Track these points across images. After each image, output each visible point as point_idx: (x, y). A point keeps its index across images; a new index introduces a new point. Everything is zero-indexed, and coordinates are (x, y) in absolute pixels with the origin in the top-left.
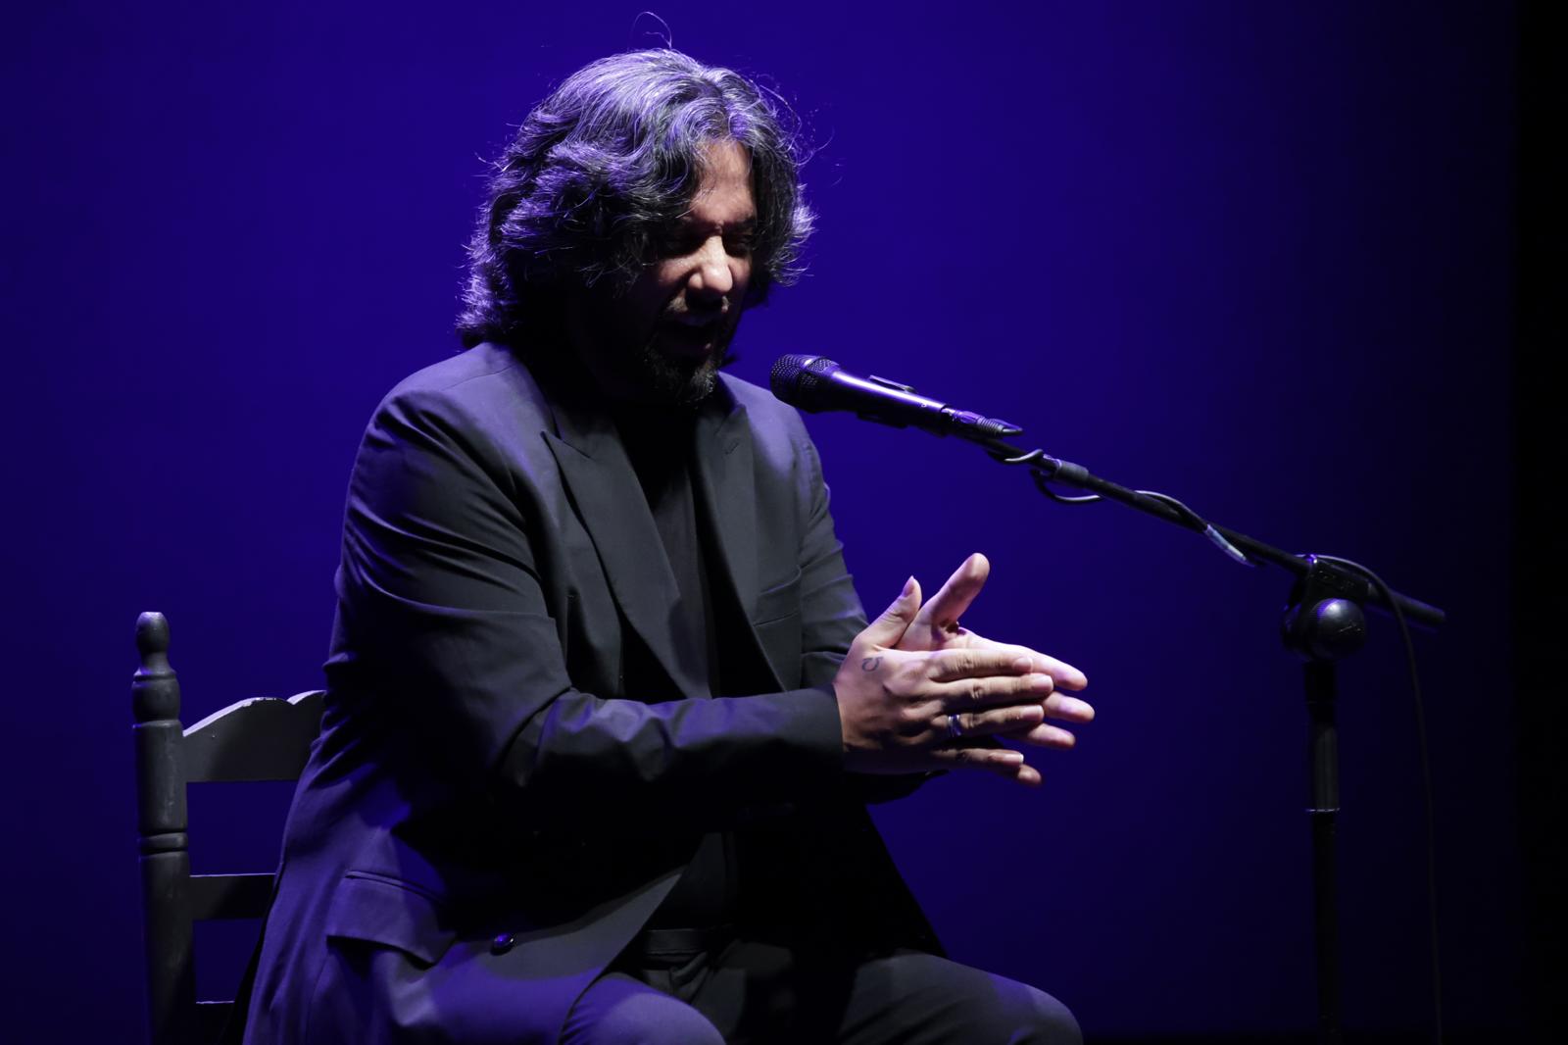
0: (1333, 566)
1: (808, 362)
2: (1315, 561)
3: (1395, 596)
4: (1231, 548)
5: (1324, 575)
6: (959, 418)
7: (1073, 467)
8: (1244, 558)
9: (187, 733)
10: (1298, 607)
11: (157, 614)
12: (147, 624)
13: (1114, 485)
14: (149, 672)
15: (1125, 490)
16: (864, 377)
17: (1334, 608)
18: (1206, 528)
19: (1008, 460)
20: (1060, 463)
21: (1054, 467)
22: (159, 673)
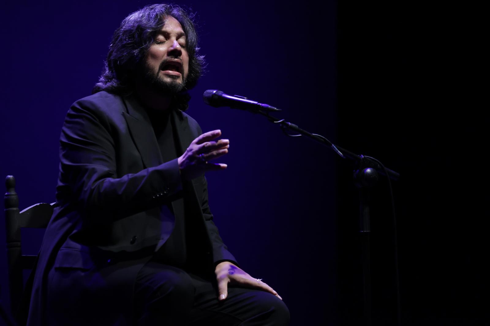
0: (368, 159)
1: (215, 92)
2: (363, 157)
4: (339, 151)
5: (365, 161)
6: (263, 106)
8: (343, 155)
9: (20, 213)
10: (358, 171)
11: (12, 176)
12: (9, 179)
13: (306, 132)
14: (10, 193)
15: (309, 133)
16: (233, 96)
17: (369, 170)
18: (332, 145)
19: (275, 122)
20: (290, 124)
21: (288, 125)
22: (13, 194)
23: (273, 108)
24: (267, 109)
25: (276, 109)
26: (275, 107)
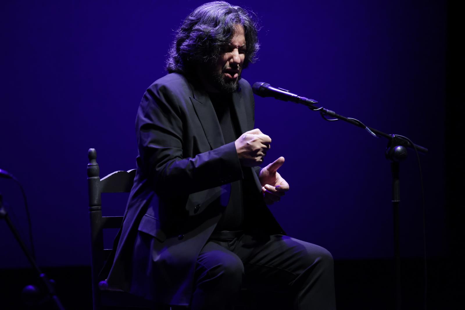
0: (399, 137)
1: (262, 84)
2: (394, 136)
3: (415, 145)
4: (372, 133)
5: (396, 140)
6: (301, 99)
7: (331, 112)
8: (376, 135)
9: (101, 180)
10: (390, 148)
11: (93, 149)
12: (91, 152)
13: (342, 116)
14: (91, 164)
15: (345, 118)
16: (277, 88)
17: (399, 148)
18: (366, 128)
19: (314, 110)
20: (328, 110)
22: (94, 164)
25: (312, 101)
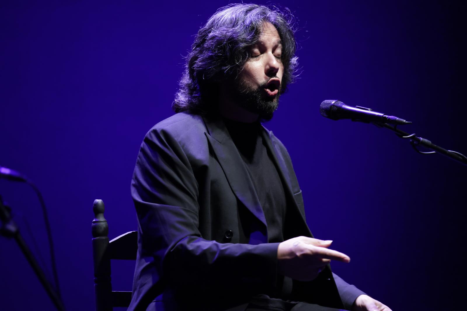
1: (333, 102)
6: (389, 118)
7: (426, 140)
9: (110, 241)
11: (100, 200)
12: (97, 204)
14: (98, 220)
15: (445, 150)
19: (404, 137)
20: (421, 139)
21: (419, 140)
22: (101, 220)
23: (402, 120)
24: (394, 121)
25: (405, 121)
26: (404, 119)
